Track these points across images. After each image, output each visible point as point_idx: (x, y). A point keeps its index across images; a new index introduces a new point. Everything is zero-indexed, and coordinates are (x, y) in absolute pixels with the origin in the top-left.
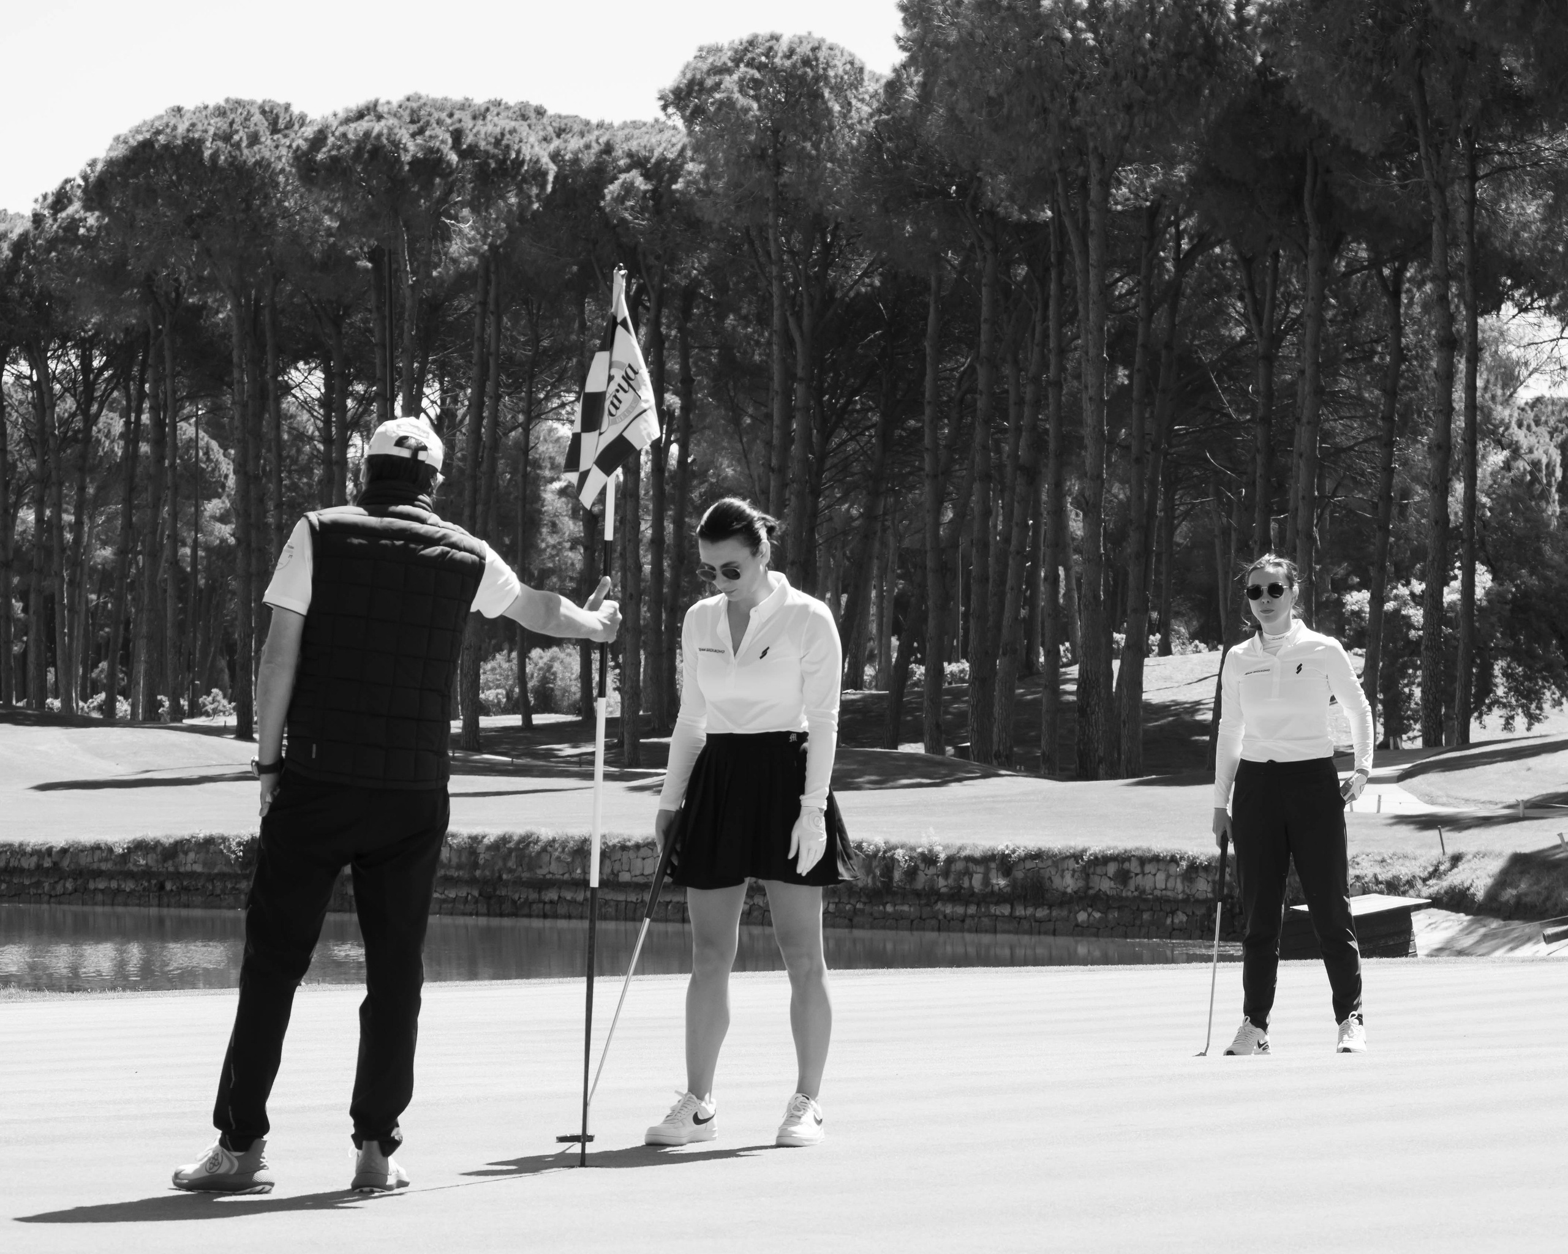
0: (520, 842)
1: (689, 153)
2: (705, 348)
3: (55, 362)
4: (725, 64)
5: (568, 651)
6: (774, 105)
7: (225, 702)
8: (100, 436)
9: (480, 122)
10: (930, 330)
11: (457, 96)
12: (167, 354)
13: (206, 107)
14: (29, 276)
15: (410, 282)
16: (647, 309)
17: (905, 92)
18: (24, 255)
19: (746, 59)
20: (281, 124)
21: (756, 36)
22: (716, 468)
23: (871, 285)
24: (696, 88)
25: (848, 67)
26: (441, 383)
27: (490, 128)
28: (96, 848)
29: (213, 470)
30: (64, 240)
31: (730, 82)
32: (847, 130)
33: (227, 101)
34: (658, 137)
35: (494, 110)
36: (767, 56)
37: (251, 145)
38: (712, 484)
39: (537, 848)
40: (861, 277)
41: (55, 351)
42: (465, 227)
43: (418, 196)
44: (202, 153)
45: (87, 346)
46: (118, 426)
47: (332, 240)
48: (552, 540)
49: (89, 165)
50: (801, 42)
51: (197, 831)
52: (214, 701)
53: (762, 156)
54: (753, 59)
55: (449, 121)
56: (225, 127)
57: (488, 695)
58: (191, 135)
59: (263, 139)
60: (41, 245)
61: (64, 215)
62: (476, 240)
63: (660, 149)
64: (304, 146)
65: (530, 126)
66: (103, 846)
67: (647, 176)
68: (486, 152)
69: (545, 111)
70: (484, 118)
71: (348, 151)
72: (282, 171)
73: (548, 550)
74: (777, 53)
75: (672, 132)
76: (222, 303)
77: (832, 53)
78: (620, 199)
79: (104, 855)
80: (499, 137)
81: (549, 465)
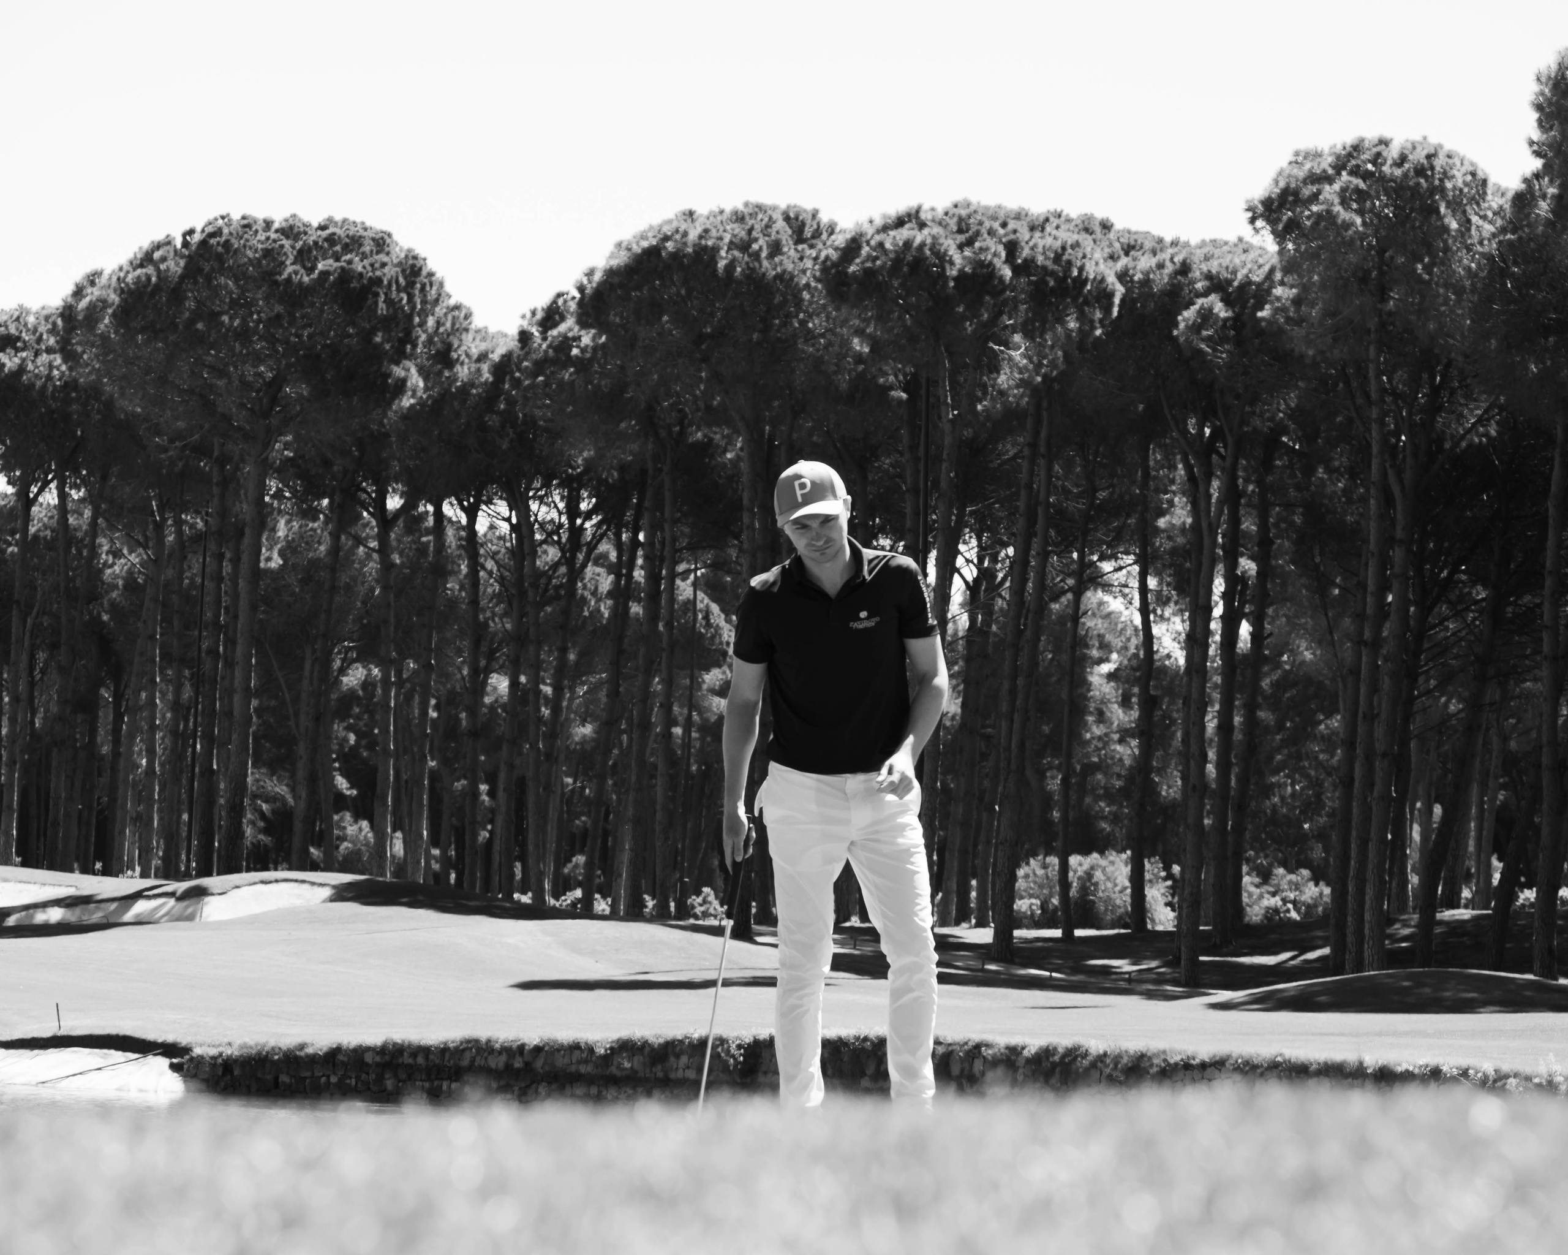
0: (1065, 1056)
1: (1278, 276)
2: (1289, 506)
3: (537, 502)
4: (1324, 171)
5: (1111, 858)
6: (1380, 221)
7: (716, 904)
8: (586, 593)
9: (1037, 234)
10: (1553, 488)
11: (1012, 204)
12: (668, 496)
13: (722, 212)
14: (511, 402)
15: (951, 416)
16: (1223, 458)
17: (1536, 206)
18: (508, 378)
19: (1349, 166)
20: (808, 233)
21: (1362, 140)
22: (1291, 651)
23: (1486, 435)
24: (1291, 198)
25: (1469, 178)
26: (979, 539)
27: (1049, 241)
28: (575, 1047)
29: (713, 637)
30: (554, 362)
31: (1330, 192)
32: (1465, 251)
33: (746, 204)
34: (1243, 257)
35: (1055, 222)
36: (1374, 162)
37: (771, 256)
38: (1286, 671)
39: (1086, 1062)
40: (1474, 424)
41: (538, 490)
42: (1016, 355)
43: (963, 318)
44: (716, 263)
45: (575, 485)
46: (606, 582)
47: (861, 367)
48: (1098, 730)
49: (586, 275)
50: (1414, 148)
51: (692, 1031)
52: (705, 902)
53: (1364, 279)
54: (1358, 166)
55: (1001, 231)
56: (743, 234)
57: (1022, 905)
58: (703, 242)
59: (785, 249)
60: (527, 367)
61: (554, 332)
62: (1028, 370)
63: (1245, 271)
64: (834, 255)
65: (1095, 241)
66: (583, 1045)
67: (1227, 301)
68: (1044, 268)
69: (1112, 225)
70: (1043, 230)
71: (885, 263)
72: (807, 286)
73: (1095, 742)
74: (1385, 160)
75: (1260, 251)
76: (730, 441)
77: (1450, 161)
78: (1195, 328)
79: (584, 1055)
80: (1059, 250)
81: (1097, 644)
